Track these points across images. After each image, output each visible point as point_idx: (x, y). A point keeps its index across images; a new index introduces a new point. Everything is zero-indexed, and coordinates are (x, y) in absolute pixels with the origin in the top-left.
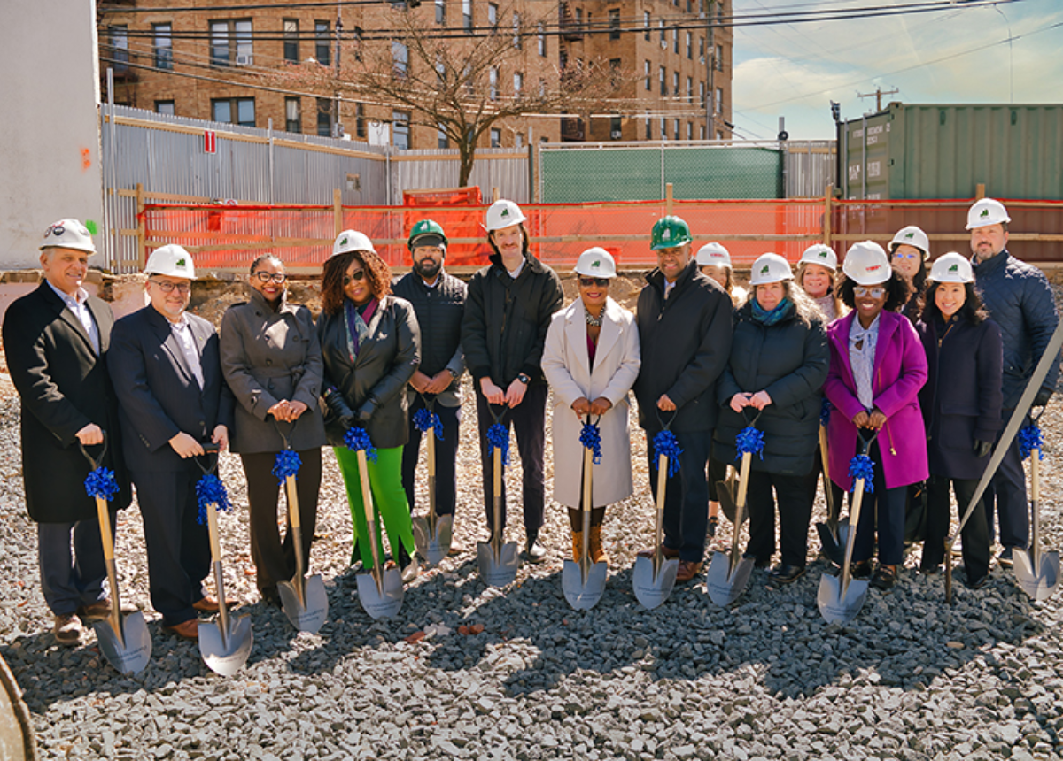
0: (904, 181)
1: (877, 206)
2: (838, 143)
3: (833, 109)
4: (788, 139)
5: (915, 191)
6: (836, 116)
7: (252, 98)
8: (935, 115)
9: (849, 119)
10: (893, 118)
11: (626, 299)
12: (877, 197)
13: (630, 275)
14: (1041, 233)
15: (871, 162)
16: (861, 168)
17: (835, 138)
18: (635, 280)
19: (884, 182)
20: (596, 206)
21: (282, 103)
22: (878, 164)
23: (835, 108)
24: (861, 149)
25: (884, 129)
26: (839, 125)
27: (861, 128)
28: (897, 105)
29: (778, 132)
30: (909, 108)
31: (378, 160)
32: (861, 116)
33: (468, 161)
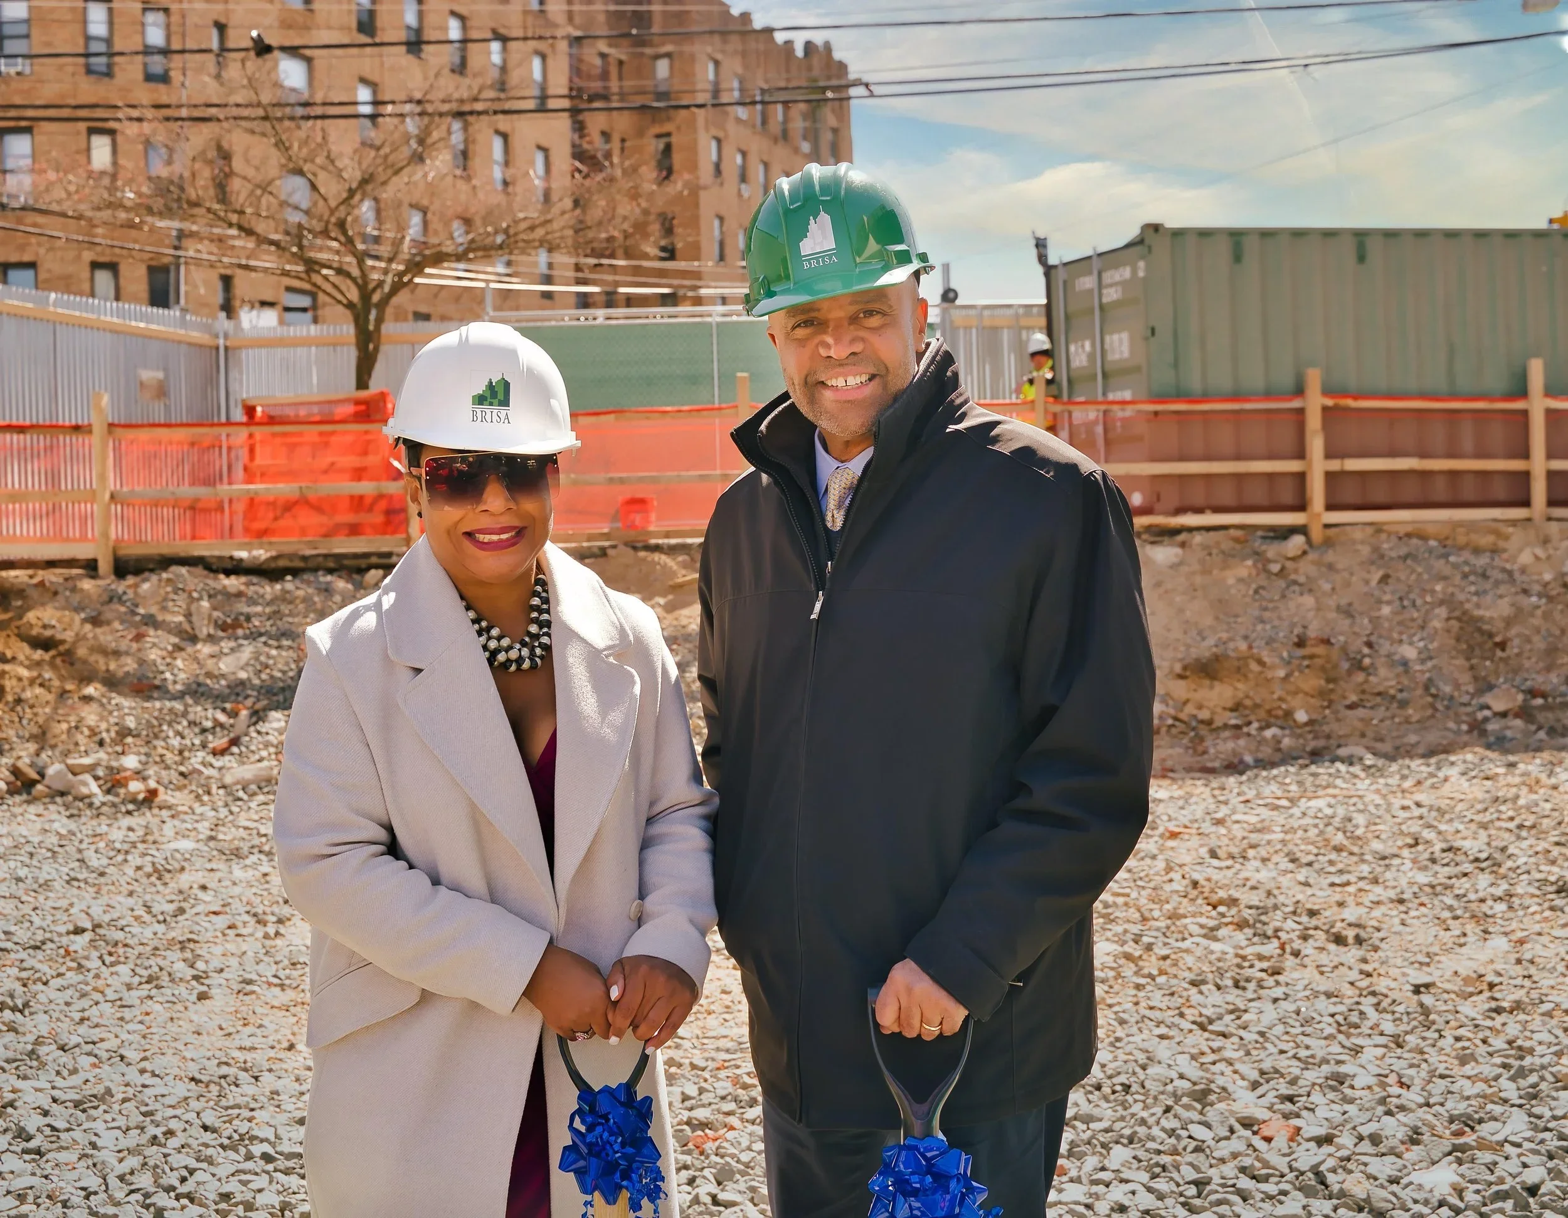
0: (1176, 365)
1: (1129, 412)
2: (1048, 307)
3: (1037, 246)
4: (958, 302)
5: (1195, 383)
6: (1042, 259)
7: (32, 265)
8: (1224, 248)
9: (1066, 259)
10: (1150, 248)
11: (664, 596)
12: (1127, 395)
13: (672, 550)
14: (1423, 455)
15: (1112, 333)
16: (1093, 345)
17: (1044, 301)
18: (680, 559)
19: (1137, 369)
20: (603, 418)
21: (86, 273)
22: (1125, 336)
23: (1041, 245)
24: (1091, 311)
25: (1134, 271)
26: (1049, 271)
27: (1090, 273)
28: (1156, 228)
29: (940, 291)
30: (1178, 234)
31: (201, 346)
32: (1089, 253)
33: (371, 346)
